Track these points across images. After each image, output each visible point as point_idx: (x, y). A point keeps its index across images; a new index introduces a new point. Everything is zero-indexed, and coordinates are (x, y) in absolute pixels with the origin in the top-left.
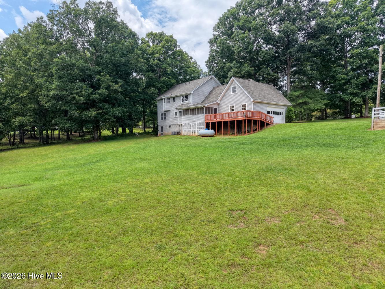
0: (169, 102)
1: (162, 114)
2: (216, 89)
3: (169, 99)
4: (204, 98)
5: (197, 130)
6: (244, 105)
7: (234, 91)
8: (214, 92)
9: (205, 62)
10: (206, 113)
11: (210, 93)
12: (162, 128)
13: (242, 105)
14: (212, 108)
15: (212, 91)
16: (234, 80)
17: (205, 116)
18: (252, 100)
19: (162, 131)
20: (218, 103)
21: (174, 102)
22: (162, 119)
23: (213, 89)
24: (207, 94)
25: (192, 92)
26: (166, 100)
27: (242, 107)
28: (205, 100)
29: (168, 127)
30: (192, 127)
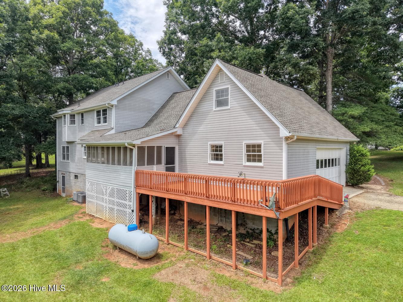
0: (73, 122)
1: (64, 148)
2: (177, 98)
3: (73, 116)
4: (150, 116)
5: (116, 208)
6: (254, 146)
7: (221, 103)
8: (172, 103)
9: (158, 42)
10: (141, 162)
11: (163, 107)
12: (63, 177)
13: (248, 146)
14: (159, 148)
15: (168, 102)
16: (221, 70)
17: (137, 173)
18: (284, 133)
19: (64, 184)
20: (178, 133)
21: (83, 123)
22: (64, 158)
23: (172, 97)
24: (157, 107)
25: (115, 102)
26: (68, 118)
27: (248, 151)
28: (151, 121)
29: (72, 177)
30: (105, 197)
